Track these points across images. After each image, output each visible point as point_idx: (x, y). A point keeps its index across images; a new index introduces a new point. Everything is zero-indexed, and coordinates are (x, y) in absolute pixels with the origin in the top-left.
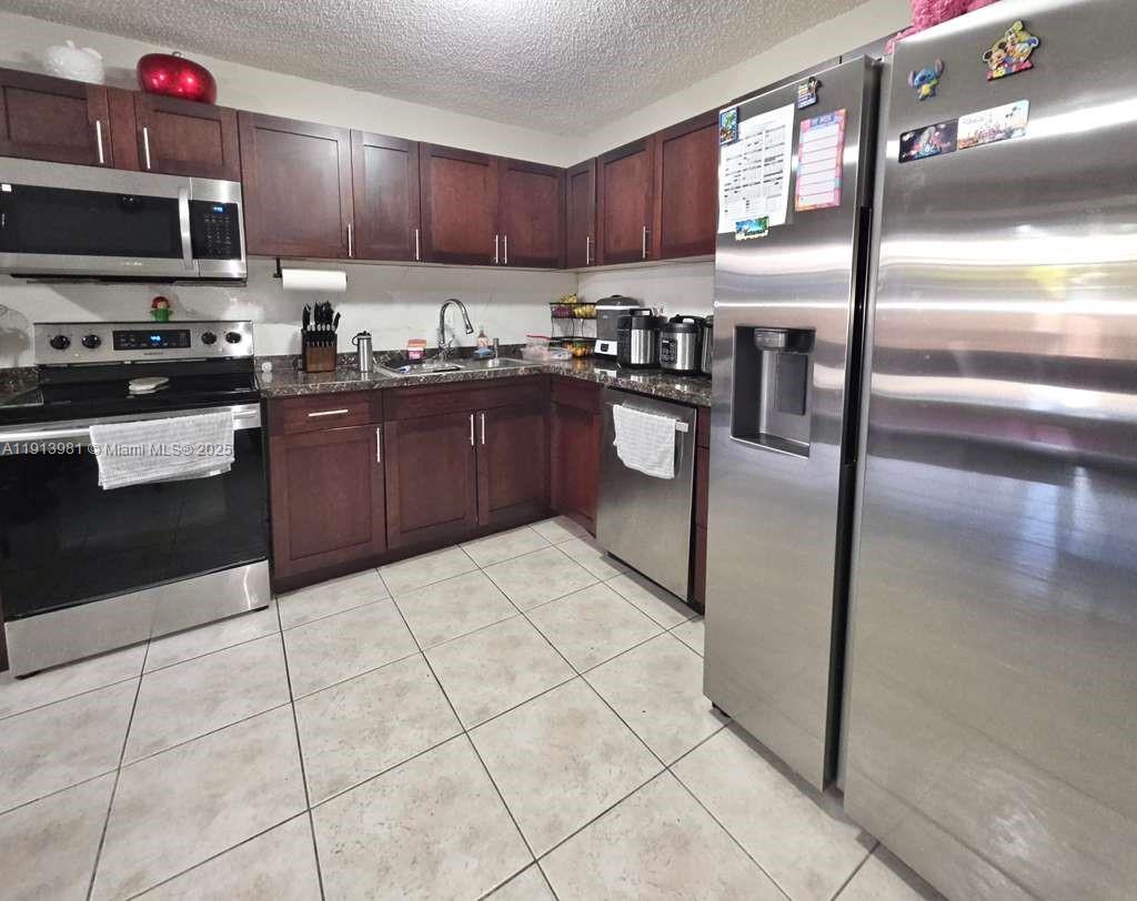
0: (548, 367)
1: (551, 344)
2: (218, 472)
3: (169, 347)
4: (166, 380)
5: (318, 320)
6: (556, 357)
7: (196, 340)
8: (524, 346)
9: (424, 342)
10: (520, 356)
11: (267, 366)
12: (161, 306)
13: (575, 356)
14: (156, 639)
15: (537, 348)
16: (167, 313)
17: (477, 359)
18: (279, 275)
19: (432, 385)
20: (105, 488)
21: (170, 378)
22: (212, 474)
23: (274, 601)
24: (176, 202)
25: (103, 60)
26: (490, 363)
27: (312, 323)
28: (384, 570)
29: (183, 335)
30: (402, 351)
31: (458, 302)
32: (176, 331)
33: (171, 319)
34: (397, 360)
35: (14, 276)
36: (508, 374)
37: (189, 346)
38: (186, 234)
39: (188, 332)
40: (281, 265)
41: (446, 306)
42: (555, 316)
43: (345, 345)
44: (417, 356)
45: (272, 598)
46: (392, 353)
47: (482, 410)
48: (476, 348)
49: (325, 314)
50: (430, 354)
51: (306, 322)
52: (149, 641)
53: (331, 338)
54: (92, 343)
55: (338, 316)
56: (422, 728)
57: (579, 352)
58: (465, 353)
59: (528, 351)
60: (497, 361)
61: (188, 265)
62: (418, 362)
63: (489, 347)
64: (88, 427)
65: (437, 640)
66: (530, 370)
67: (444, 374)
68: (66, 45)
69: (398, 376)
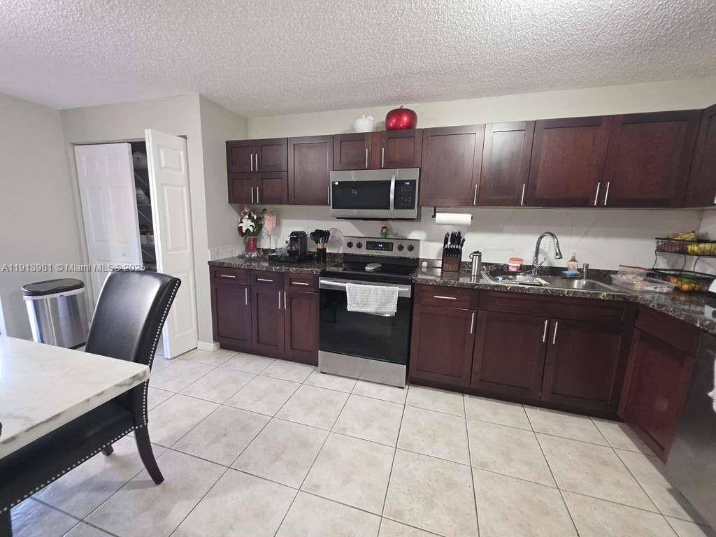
0: (637, 297)
1: (649, 275)
2: (389, 315)
3: (385, 250)
4: (380, 265)
5: (453, 242)
6: (651, 288)
7: (395, 248)
8: (616, 272)
9: (522, 260)
10: (610, 282)
11: (425, 264)
12: (384, 230)
13: (677, 290)
14: (361, 380)
15: (630, 277)
16: (386, 234)
17: (565, 277)
18: (434, 216)
19: (516, 293)
20: (349, 310)
21: (382, 264)
22: (387, 315)
23: (407, 387)
24: (390, 182)
25: (373, 121)
26: (576, 283)
27: (449, 243)
28: (467, 397)
29: (390, 245)
30: (504, 264)
31: (553, 235)
32: (389, 243)
33: (388, 237)
34: (499, 270)
35: (338, 218)
36: (588, 296)
37: (392, 250)
38: (392, 197)
39: (392, 243)
40: (437, 210)
41: (541, 237)
42: (660, 250)
43: (465, 258)
44: (514, 270)
45: (406, 384)
46: (497, 265)
47: (557, 319)
48: (566, 269)
49: (457, 239)
50: (525, 269)
51: (446, 242)
52: (358, 379)
53: (459, 252)
54: (359, 246)
55: (464, 240)
56: (453, 521)
57: (685, 287)
58: (554, 272)
59: (618, 279)
60: (584, 282)
61: (392, 212)
62: (514, 274)
63: (579, 270)
64: (346, 283)
65: (484, 465)
66: (613, 296)
67: (527, 287)
68: (362, 117)
69: (492, 283)
